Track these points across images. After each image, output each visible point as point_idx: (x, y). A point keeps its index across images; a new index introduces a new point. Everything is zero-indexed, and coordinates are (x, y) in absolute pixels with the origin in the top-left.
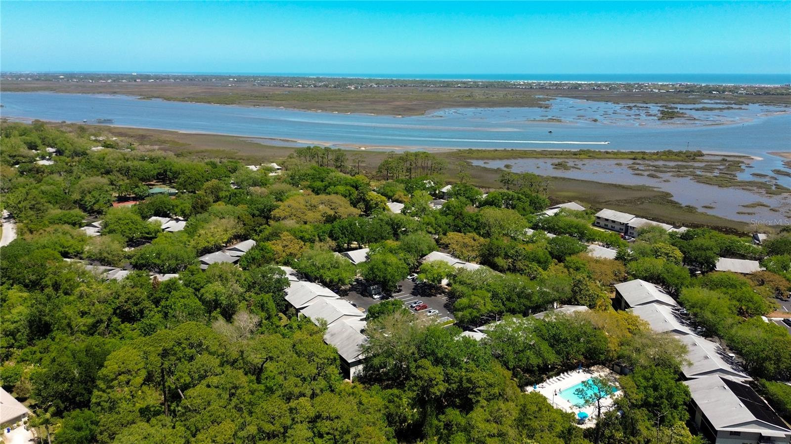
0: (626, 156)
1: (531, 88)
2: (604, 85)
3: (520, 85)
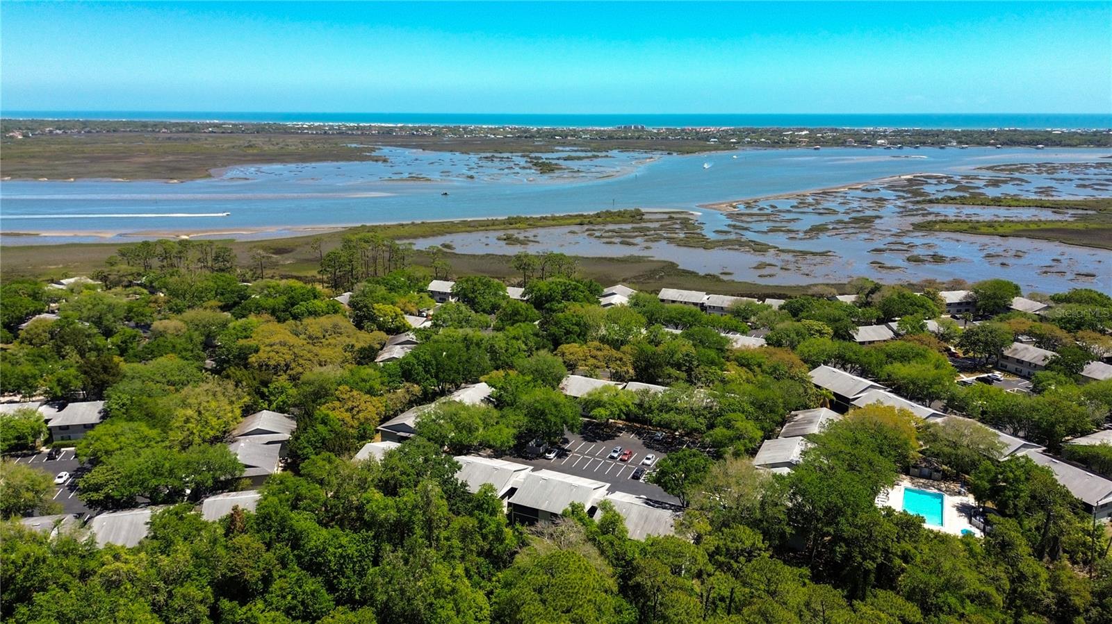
1: (326, 133)
2: (420, 128)
3: (306, 129)
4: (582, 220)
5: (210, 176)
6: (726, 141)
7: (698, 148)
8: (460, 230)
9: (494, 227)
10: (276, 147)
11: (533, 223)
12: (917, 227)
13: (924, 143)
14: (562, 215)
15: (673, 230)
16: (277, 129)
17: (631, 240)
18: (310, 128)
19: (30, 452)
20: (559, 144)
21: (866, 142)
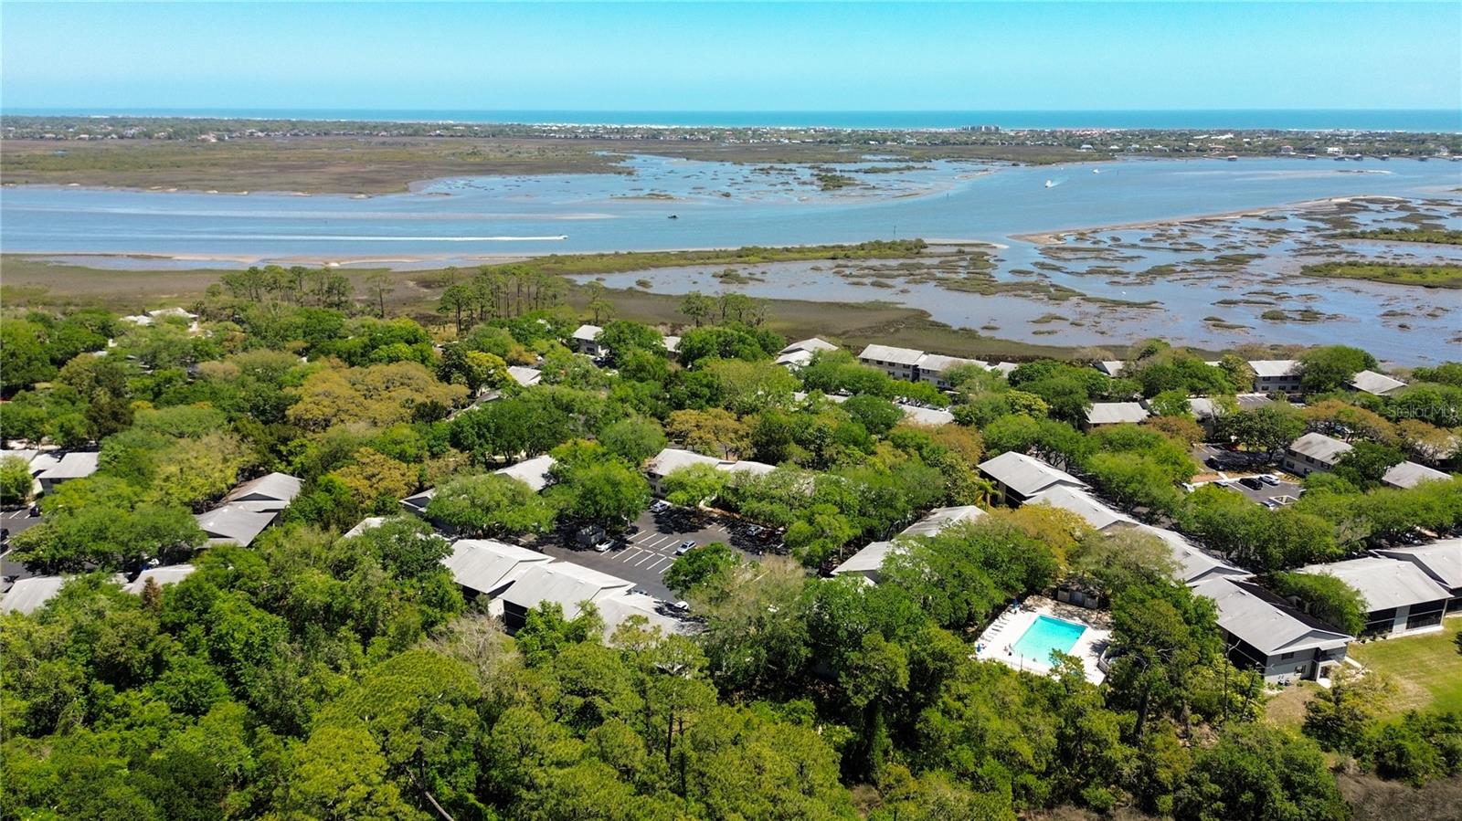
0: (819, 255)
1: (576, 137)
2: (698, 130)
3: (555, 131)
4: (838, 254)
5: (406, 190)
6: (1102, 149)
7: (1058, 158)
8: (670, 263)
9: (717, 261)
10: (504, 155)
11: (769, 256)
12: (1308, 271)
13: (1398, 153)
14: (814, 246)
15: (953, 269)
16: (519, 131)
17: (889, 282)
18: (560, 131)
19: (17, 507)
20: (871, 152)
21: (1311, 150)
